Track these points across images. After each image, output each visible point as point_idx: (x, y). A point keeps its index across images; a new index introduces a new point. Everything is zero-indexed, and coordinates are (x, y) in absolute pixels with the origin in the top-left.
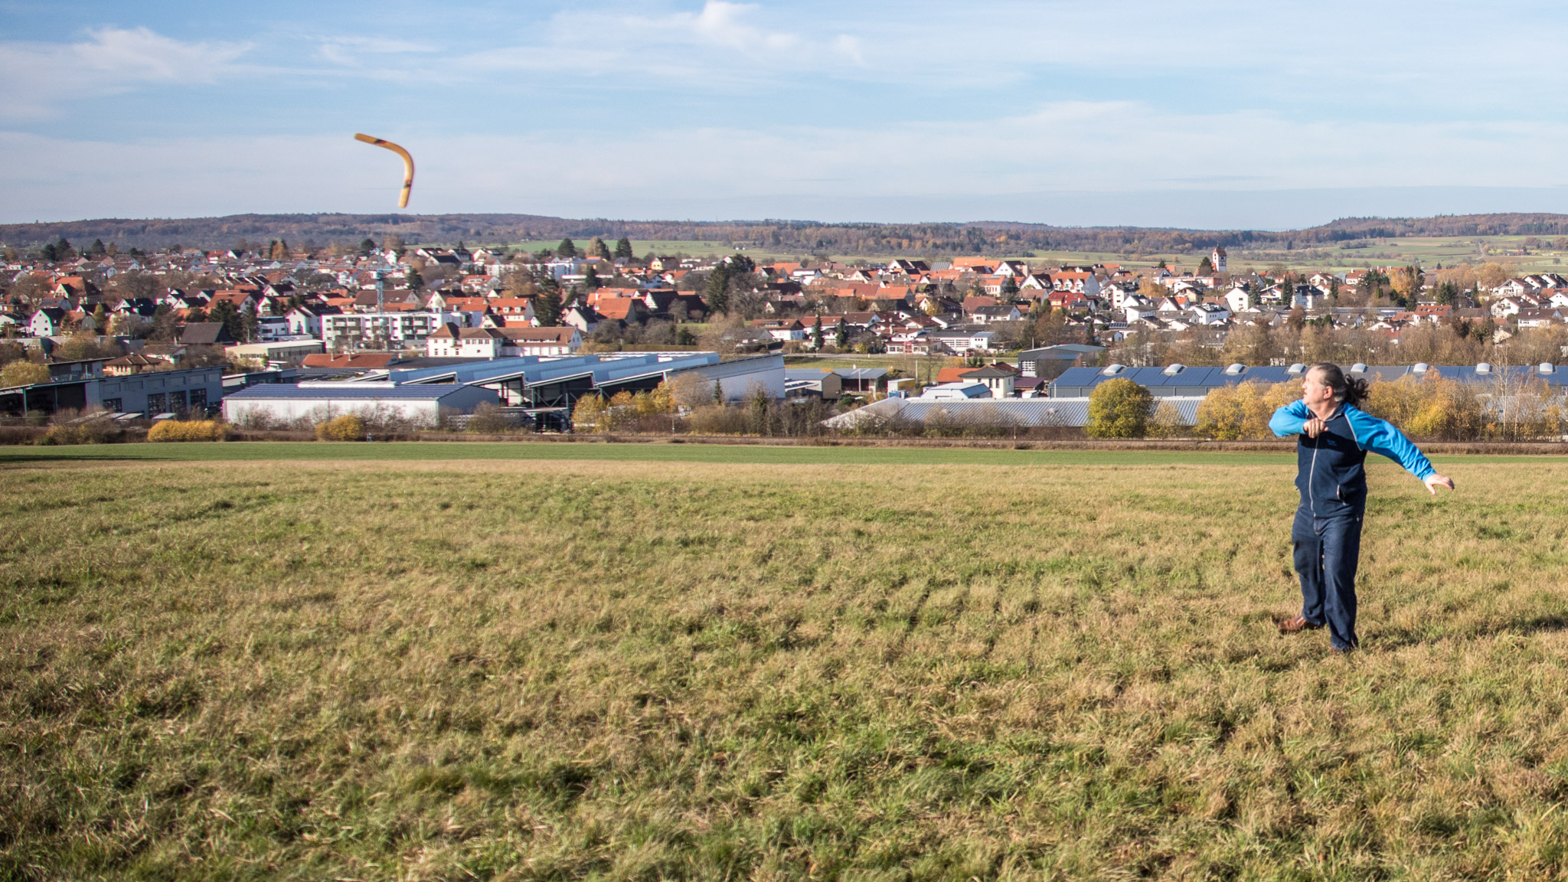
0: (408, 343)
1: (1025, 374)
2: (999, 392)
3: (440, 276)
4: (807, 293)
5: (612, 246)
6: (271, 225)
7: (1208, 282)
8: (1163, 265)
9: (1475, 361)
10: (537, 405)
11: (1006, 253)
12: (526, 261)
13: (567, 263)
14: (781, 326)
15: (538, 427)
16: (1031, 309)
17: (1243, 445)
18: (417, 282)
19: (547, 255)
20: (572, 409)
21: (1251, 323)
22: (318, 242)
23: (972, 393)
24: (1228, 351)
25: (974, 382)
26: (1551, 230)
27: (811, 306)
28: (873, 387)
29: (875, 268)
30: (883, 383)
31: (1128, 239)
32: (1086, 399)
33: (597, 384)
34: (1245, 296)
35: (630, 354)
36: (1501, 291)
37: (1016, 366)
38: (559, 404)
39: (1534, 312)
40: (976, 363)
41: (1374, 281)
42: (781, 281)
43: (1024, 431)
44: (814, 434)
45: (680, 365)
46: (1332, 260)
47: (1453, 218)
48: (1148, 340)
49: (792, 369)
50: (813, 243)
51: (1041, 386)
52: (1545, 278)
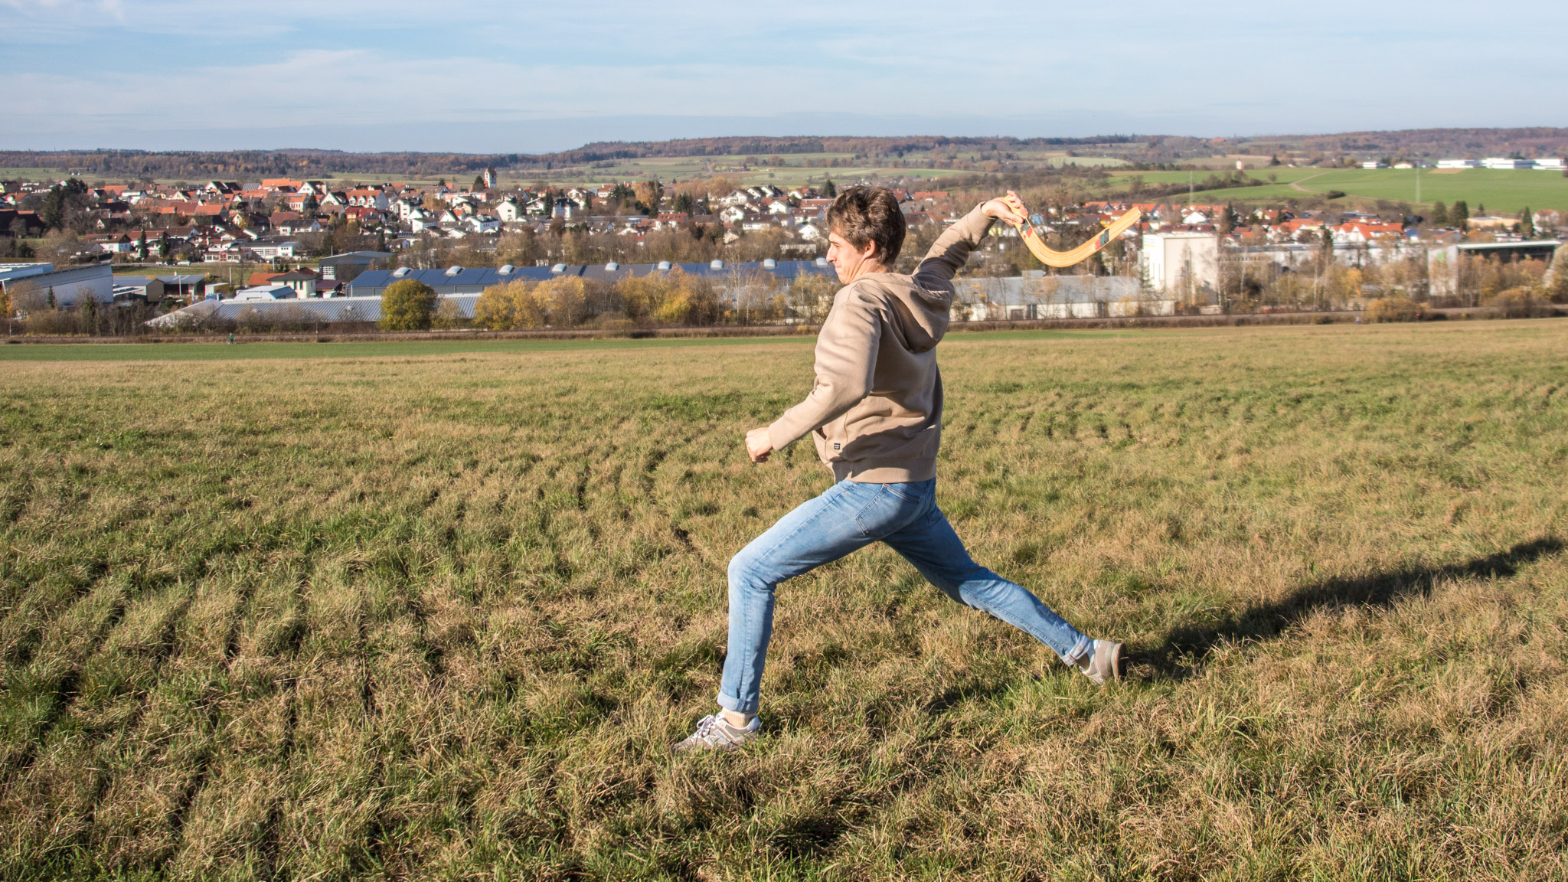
1: (325, 277)
2: (303, 293)
4: (134, 210)
7: (481, 197)
8: (442, 183)
9: (709, 260)
11: (308, 175)
14: (110, 240)
16: (330, 222)
17: (515, 334)
21: (518, 231)
23: (279, 294)
24: (500, 254)
25: (281, 285)
26: (765, 150)
27: (137, 222)
28: (192, 291)
29: (194, 189)
30: (200, 288)
31: (412, 162)
32: (378, 298)
34: (513, 208)
36: (727, 201)
37: (317, 270)
39: (756, 217)
40: (282, 268)
41: (622, 194)
42: (110, 201)
43: (325, 326)
44: (138, 333)
45: (18, 275)
46: (585, 178)
47: (685, 142)
48: (432, 246)
49: (119, 277)
50: (140, 169)
51: (339, 288)
52: (764, 189)
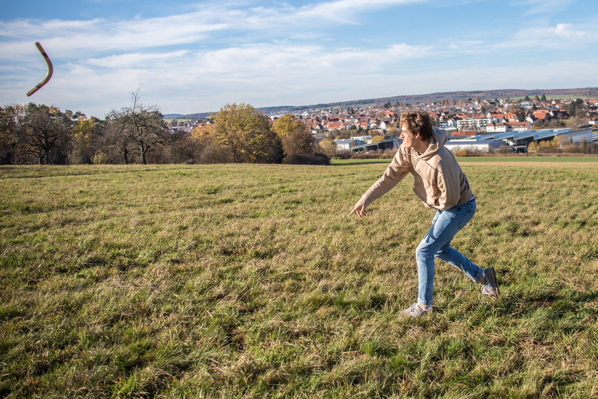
0: (481, 128)
3: (490, 108)
5: (540, 97)
6: (444, 96)
10: (518, 145)
12: (515, 103)
13: (527, 103)
14: (591, 120)
15: (518, 152)
18: (484, 110)
19: (521, 101)
20: (528, 146)
22: (456, 100)
33: (535, 139)
35: (545, 130)
38: (524, 145)
45: (560, 132)
49: (594, 133)
